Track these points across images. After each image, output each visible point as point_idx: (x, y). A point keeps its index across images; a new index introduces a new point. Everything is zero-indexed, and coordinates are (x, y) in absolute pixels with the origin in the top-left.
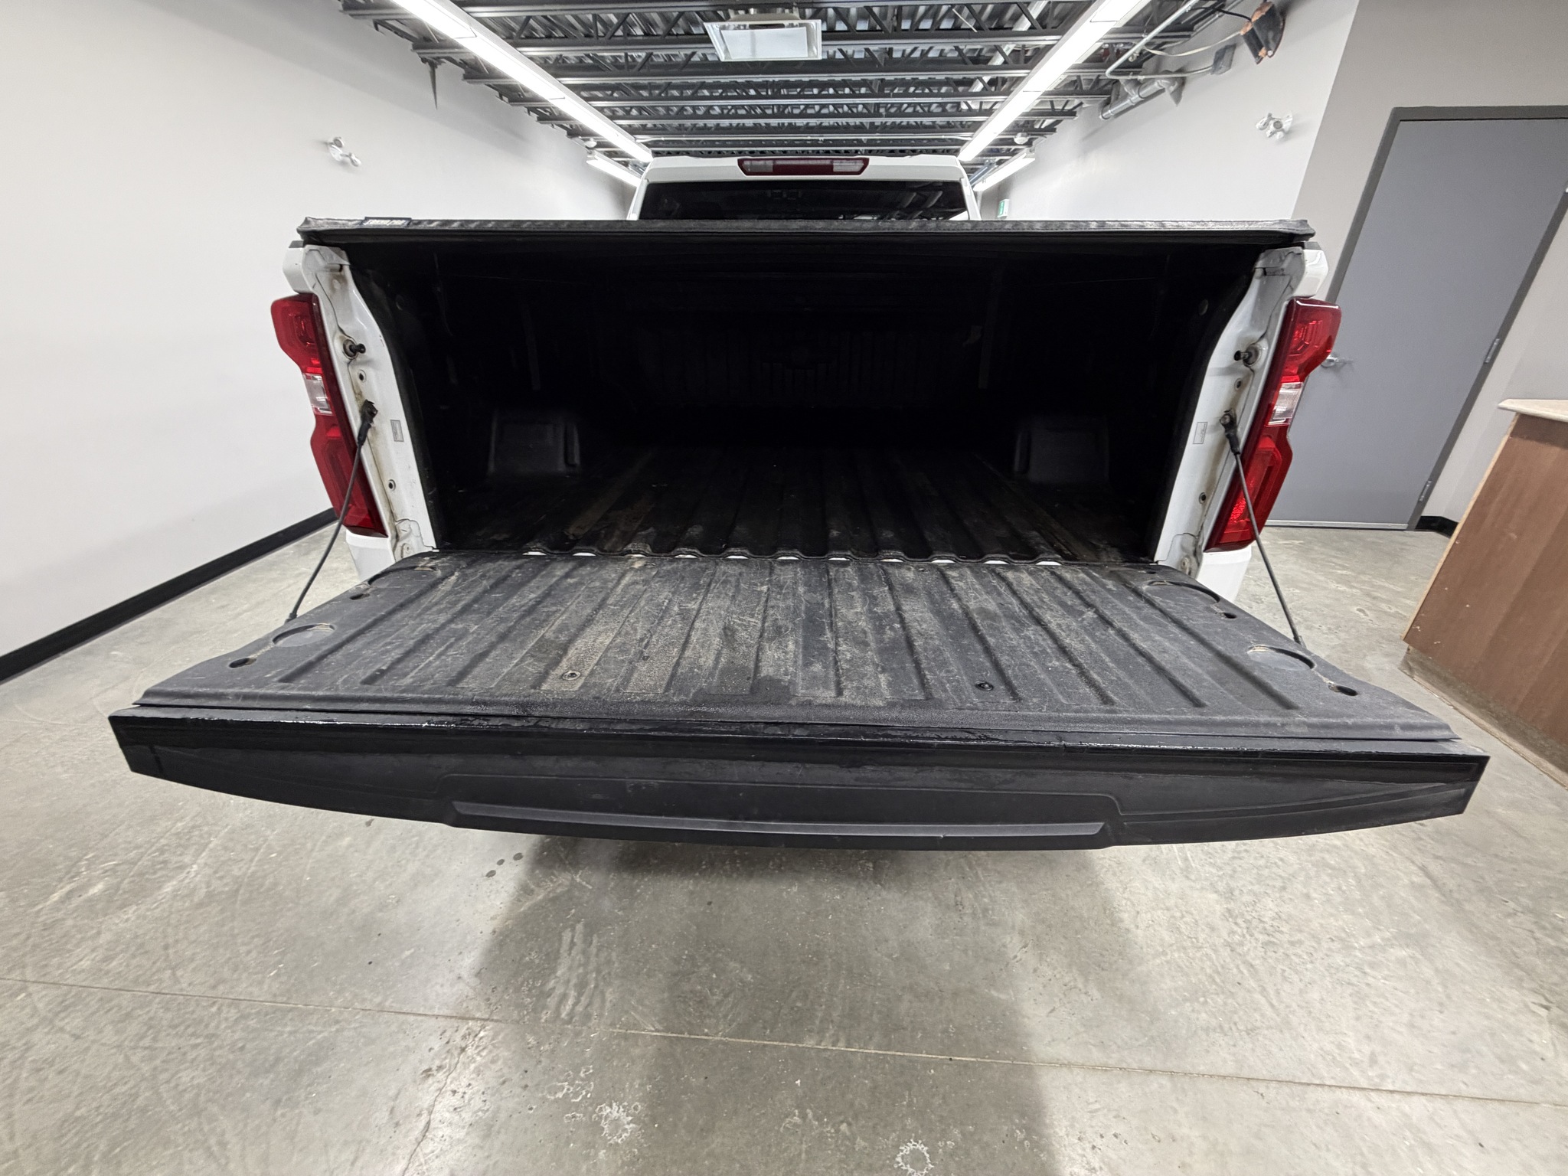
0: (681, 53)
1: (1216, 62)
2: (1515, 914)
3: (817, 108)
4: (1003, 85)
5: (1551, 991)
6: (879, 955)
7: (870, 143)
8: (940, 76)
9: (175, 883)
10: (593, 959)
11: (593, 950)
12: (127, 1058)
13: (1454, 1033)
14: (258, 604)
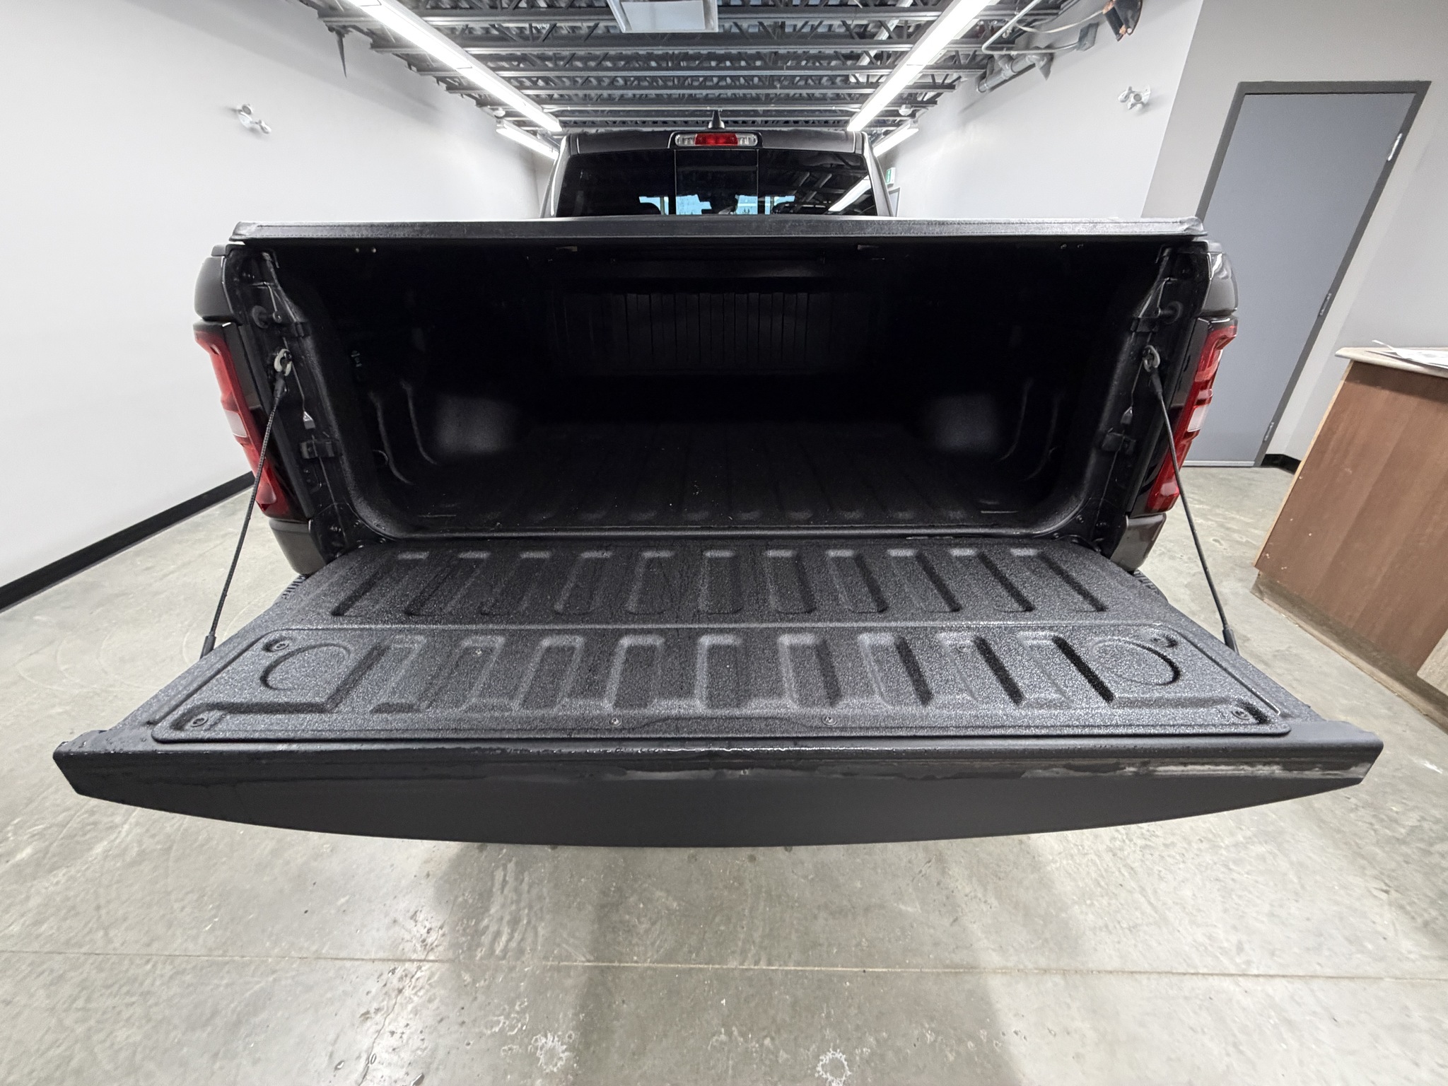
0: (584, 25)
1: (1081, 39)
2: (1356, 809)
3: (715, 80)
4: (888, 60)
5: (1389, 876)
6: (796, 877)
7: (766, 113)
8: (829, 50)
9: (106, 843)
10: (525, 896)
11: (525, 887)
12: (60, 1021)
13: (1308, 919)
14: (184, 565)
